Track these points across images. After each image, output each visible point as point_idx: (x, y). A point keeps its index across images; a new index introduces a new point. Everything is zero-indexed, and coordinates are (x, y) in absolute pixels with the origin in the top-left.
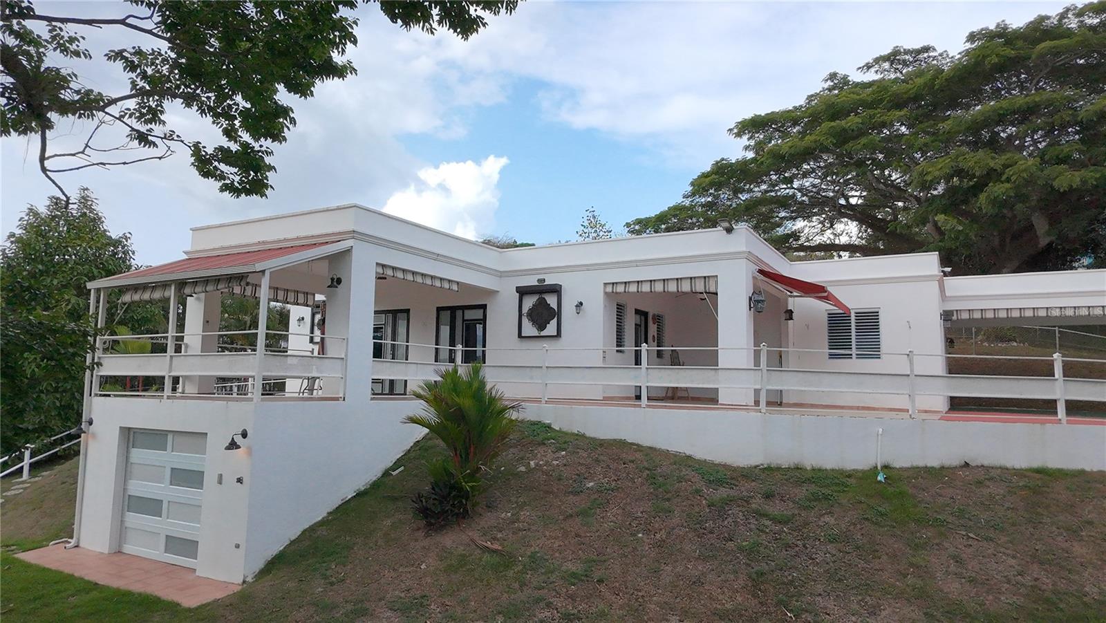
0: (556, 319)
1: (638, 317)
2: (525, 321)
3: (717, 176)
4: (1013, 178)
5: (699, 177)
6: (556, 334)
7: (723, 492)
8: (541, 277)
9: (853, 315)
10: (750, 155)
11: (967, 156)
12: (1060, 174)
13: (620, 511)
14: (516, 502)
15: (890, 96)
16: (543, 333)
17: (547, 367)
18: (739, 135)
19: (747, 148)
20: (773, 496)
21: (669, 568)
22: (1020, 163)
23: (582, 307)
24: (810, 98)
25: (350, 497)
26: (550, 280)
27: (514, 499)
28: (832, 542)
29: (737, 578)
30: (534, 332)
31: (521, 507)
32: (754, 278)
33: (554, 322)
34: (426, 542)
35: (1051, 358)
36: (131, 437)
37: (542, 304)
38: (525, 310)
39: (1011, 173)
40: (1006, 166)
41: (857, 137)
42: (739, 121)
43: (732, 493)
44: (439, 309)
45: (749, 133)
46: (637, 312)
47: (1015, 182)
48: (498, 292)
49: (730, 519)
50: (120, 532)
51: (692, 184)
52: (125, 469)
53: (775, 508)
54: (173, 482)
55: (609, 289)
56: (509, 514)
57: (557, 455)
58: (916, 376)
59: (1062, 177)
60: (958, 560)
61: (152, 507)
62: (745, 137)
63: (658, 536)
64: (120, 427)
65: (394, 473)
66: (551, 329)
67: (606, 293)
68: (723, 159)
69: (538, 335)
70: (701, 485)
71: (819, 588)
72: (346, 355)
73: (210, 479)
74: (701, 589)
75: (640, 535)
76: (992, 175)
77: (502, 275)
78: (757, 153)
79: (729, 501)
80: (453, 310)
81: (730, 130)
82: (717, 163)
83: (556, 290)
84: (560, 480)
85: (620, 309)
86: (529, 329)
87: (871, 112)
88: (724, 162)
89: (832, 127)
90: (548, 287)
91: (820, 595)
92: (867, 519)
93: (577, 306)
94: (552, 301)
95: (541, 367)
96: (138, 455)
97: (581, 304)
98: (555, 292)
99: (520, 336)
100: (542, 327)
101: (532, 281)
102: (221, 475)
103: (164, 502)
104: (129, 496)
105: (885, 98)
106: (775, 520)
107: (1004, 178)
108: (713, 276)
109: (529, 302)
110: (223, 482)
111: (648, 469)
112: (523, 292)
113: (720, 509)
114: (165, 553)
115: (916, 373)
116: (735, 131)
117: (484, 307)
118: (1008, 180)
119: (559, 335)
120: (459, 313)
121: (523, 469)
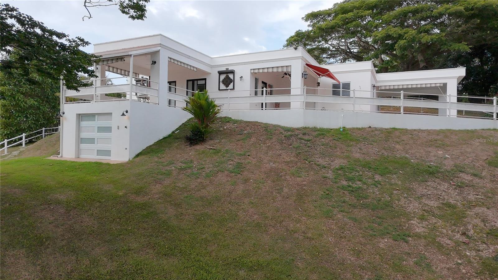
0: (233, 83)
1: (263, 84)
2: (221, 84)
3: (297, 37)
4: (407, 38)
5: (290, 38)
6: (232, 88)
7: (289, 133)
8: (227, 67)
9: (341, 85)
10: (310, 29)
11: (391, 29)
12: (424, 36)
13: (256, 139)
14: (220, 138)
15: (366, 4)
16: (228, 88)
17: (230, 98)
18: (306, 20)
19: (309, 26)
20: (306, 134)
21: (271, 152)
22: (410, 32)
23: (242, 78)
24: (335, 5)
25: (161, 139)
26: (230, 68)
27: (219, 137)
28: (323, 145)
29: (292, 154)
30: (225, 88)
31: (222, 139)
32: (304, 67)
33: (232, 84)
34: (190, 148)
35: (400, 92)
36: (81, 117)
37: (228, 77)
38: (221, 80)
39: (406, 36)
40: (405, 33)
41: (352, 22)
42: (306, 14)
43: (292, 133)
44: (188, 81)
45: (310, 19)
46: (263, 82)
47: (408, 39)
48: (211, 73)
49: (291, 140)
50: (78, 151)
51: (287, 41)
52: (79, 129)
53: (306, 137)
54: (99, 131)
55: (252, 71)
56: (218, 141)
57: (234, 125)
58: (355, 98)
59: (424, 38)
60: (360, 149)
61: (91, 141)
62: (309, 22)
63: (267, 145)
64: (76, 114)
65: (176, 132)
66: (231, 86)
67: (251, 73)
68: (299, 30)
69: (226, 89)
70: (282, 131)
71: (317, 156)
72: (159, 89)
73: (114, 129)
74: (281, 157)
75: (262, 145)
76: (400, 37)
77: (212, 67)
78: (313, 28)
79: (291, 136)
80: (193, 81)
81: (303, 18)
82: (297, 32)
83: (232, 72)
84: (235, 131)
85: (256, 80)
86: (223, 87)
87: (358, 11)
88: (300, 31)
89: (342, 17)
90: (230, 71)
91: (317, 158)
92: (334, 140)
93: (240, 78)
94: (231, 76)
95: (228, 98)
96: (84, 124)
97: (242, 77)
98: (232, 73)
99: (219, 90)
100: (227, 86)
101: (224, 69)
102: (119, 126)
103: (95, 139)
104: (81, 138)
105: (363, 5)
106: (305, 140)
107: (404, 38)
108: (290, 66)
109: (223, 77)
110: (119, 128)
111: (265, 127)
112: (220, 73)
113: (288, 138)
114: (97, 156)
115: (355, 97)
116: (305, 18)
117: (205, 79)
118: (405, 39)
119: (234, 89)
120: (196, 82)
121: (222, 129)
